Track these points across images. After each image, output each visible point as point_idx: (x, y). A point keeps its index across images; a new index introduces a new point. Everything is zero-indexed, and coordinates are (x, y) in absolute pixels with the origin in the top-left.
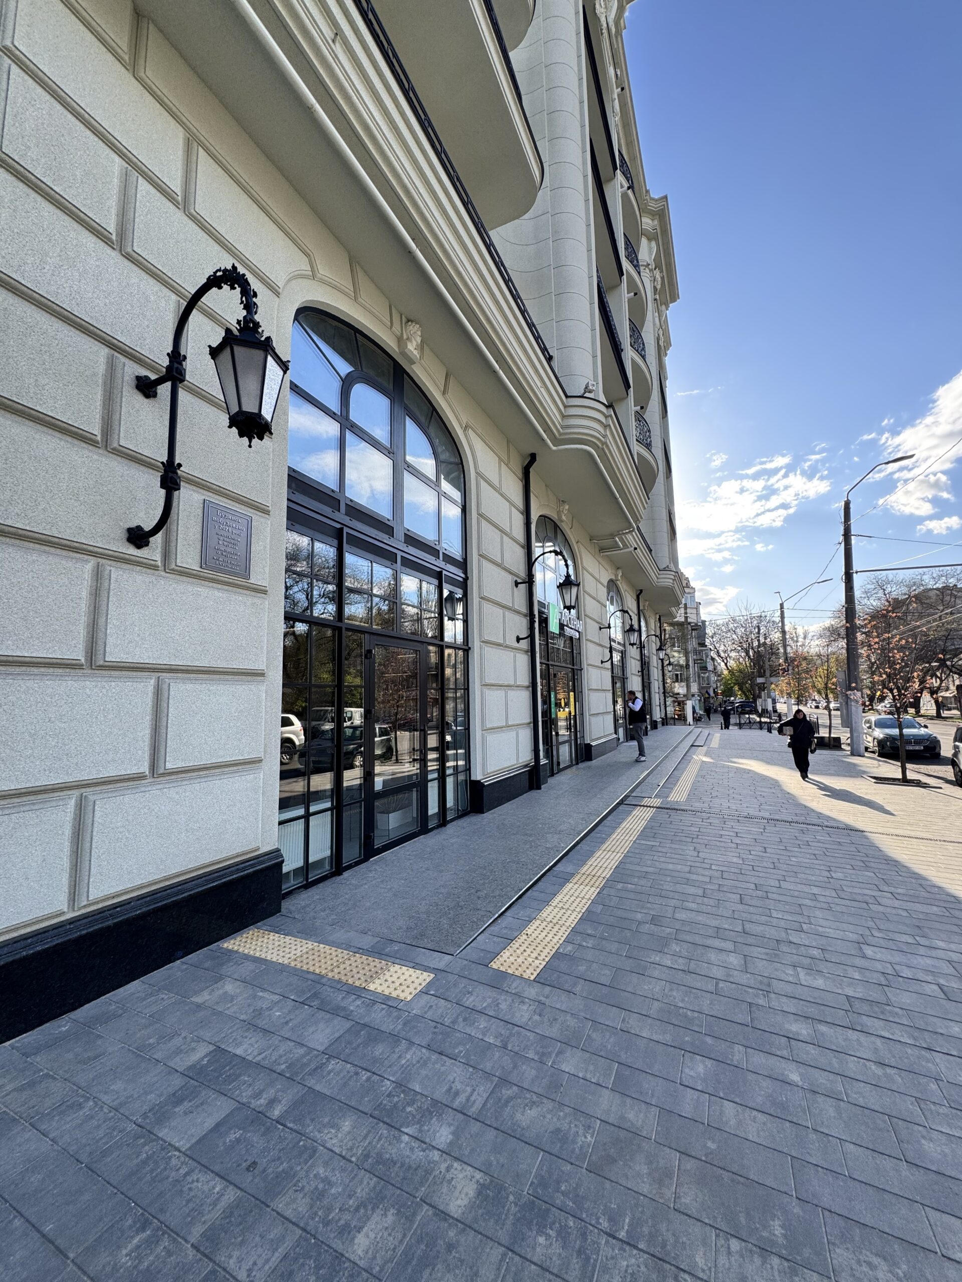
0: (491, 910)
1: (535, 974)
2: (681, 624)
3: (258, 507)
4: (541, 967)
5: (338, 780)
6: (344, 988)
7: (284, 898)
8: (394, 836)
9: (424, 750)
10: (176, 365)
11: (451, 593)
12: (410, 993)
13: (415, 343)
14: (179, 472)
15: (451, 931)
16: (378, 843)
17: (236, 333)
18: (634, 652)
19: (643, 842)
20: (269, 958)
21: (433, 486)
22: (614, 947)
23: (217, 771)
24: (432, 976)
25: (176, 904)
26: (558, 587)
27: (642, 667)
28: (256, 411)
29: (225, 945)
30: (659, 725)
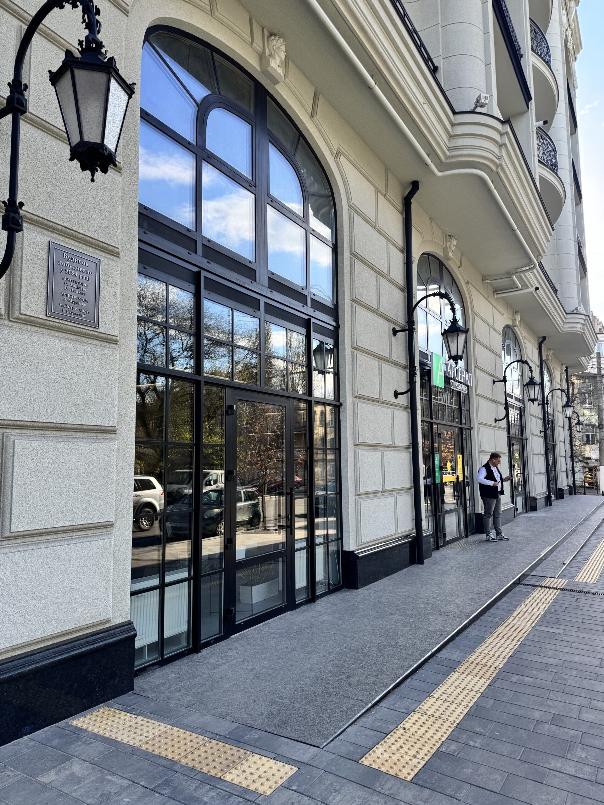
0: (363, 698)
1: (413, 774)
2: (592, 377)
3: (107, 249)
4: (420, 766)
5: (196, 549)
6: (198, 777)
7: (136, 675)
8: (257, 611)
9: (291, 516)
10: (17, 95)
11: (322, 343)
12: (270, 787)
13: (278, 60)
14: (21, 212)
15: (318, 720)
16: (240, 619)
17: (77, 55)
18: (534, 409)
19: (543, 629)
20: (119, 739)
21: (300, 222)
22: (506, 749)
23: (65, 535)
24: (295, 769)
25: (22, 676)
26: (443, 334)
27: (545, 426)
28: (99, 141)
29: (74, 723)
30: (566, 495)
